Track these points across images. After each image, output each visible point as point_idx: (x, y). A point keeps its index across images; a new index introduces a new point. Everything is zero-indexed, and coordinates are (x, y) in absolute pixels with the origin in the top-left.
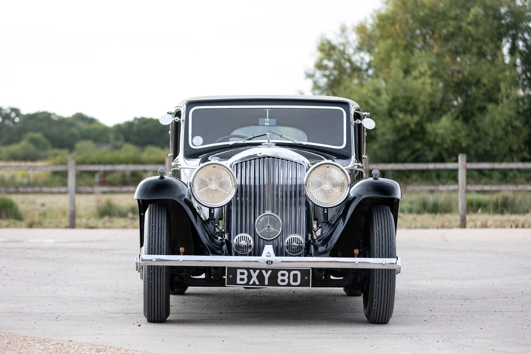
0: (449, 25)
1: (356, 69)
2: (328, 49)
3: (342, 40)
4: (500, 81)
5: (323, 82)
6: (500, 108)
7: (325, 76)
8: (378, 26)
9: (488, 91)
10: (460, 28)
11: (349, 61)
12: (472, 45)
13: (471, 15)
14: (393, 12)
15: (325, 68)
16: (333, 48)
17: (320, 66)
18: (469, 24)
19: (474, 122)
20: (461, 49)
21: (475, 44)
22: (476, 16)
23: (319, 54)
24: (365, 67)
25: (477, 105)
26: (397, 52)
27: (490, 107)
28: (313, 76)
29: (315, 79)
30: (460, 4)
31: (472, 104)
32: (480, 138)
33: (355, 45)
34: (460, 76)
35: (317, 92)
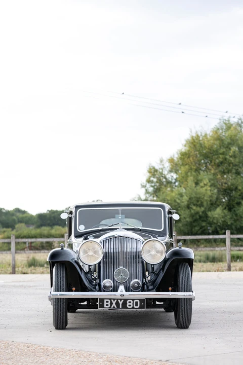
0: (219, 157)
1: (169, 182)
2: (153, 172)
3: (161, 167)
5: (151, 189)
7: (152, 186)
8: (181, 158)
9: (241, 193)
10: (225, 159)
11: (165, 178)
12: (232, 168)
13: (231, 152)
14: (189, 151)
15: (152, 182)
16: (156, 171)
17: (149, 181)
18: (231, 157)
19: (234, 211)
20: (226, 171)
21: (234, 167)
22: (234, 152)
23: (148, 174)
24: (174, 181)
25: (236, 201)
26: (191, 173)
28: (145, 186)
29: (146, 188)
30: (226, 146)
31: (233, 201)
32: (238, 220)
33: (168, 169)
34: (226, 185)
35: (147, 195)
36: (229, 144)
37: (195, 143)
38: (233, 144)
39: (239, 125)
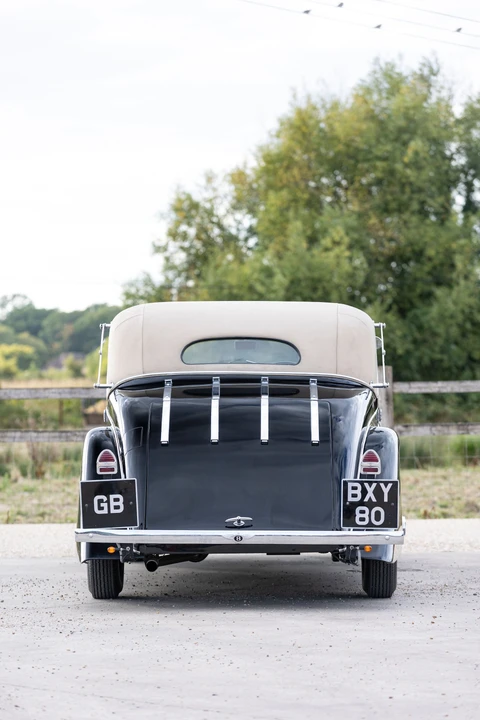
0: (375, 168)
1: (230, 240)
2: (187, 209)
3: (209, 195)
4: (454, 252)
5: (180, 258)
6: (454, 294)
7: (182, 248)
8: (265, 171)
9: (434, 268)
10: (392, 172)
11: (219, 225)
12: (411, 199)
13: (410, 152)
14: (288, 149)
15: (185, 236)
16: (195, 206)
17: (173, 235)
18: (407, 166)
19: (416, 317)
20: (393, 205)
21: (416, 196)
22: (416, 153)
23: (173, 216)
24: (243, 235)
25: (418, 291)
26: (296, 211)
27: (439, 292)
28: (165, 249)
29: (167, 254)
30: (392, 137)
31: (411, 288)
32: (425, 341)
33: (229, 201)
34: (393, 244)
35: (171, 274)
36: (401, 130)
37: (302, 129)
38: (413, 133)
39: (425, 79)
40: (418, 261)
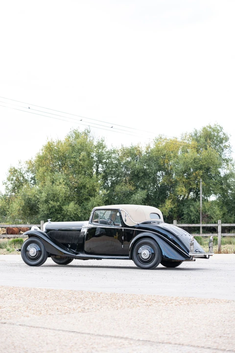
0: (71, 160)
1: (26, 181)
2: (14, 171)
3: (20, 167)
4: (94, 186)
5: (10, 186)
6: (96, 199)
7: (11, 183)
8: (38, 161)
9: (89, 191)
10: (76, 162)
11: (23, 177)
12: (82, 170)
13: (81, 156)
14: (46, 154)
15: (12, 180)
16: (16, 171)
17: (9, 180)
18: (80, 160)
19: (83, 205)
20: (77, 172)
22: (83, 156)
23: (9, 174)
24: (30, 180)
25: (84, 197)
26: (48, 173)
27: (91, 199)
28: (5, 183)
29: (7, 185)
30: (76, 151)
31: (82, 197)
32: (86, 213)
33: (26, 169)
34: (77, 184)
35: (7, 191)
36: (79, 149)
37: (49, 148)
38: (82, 150)
39: (86, 134)
40: (84, 189)
